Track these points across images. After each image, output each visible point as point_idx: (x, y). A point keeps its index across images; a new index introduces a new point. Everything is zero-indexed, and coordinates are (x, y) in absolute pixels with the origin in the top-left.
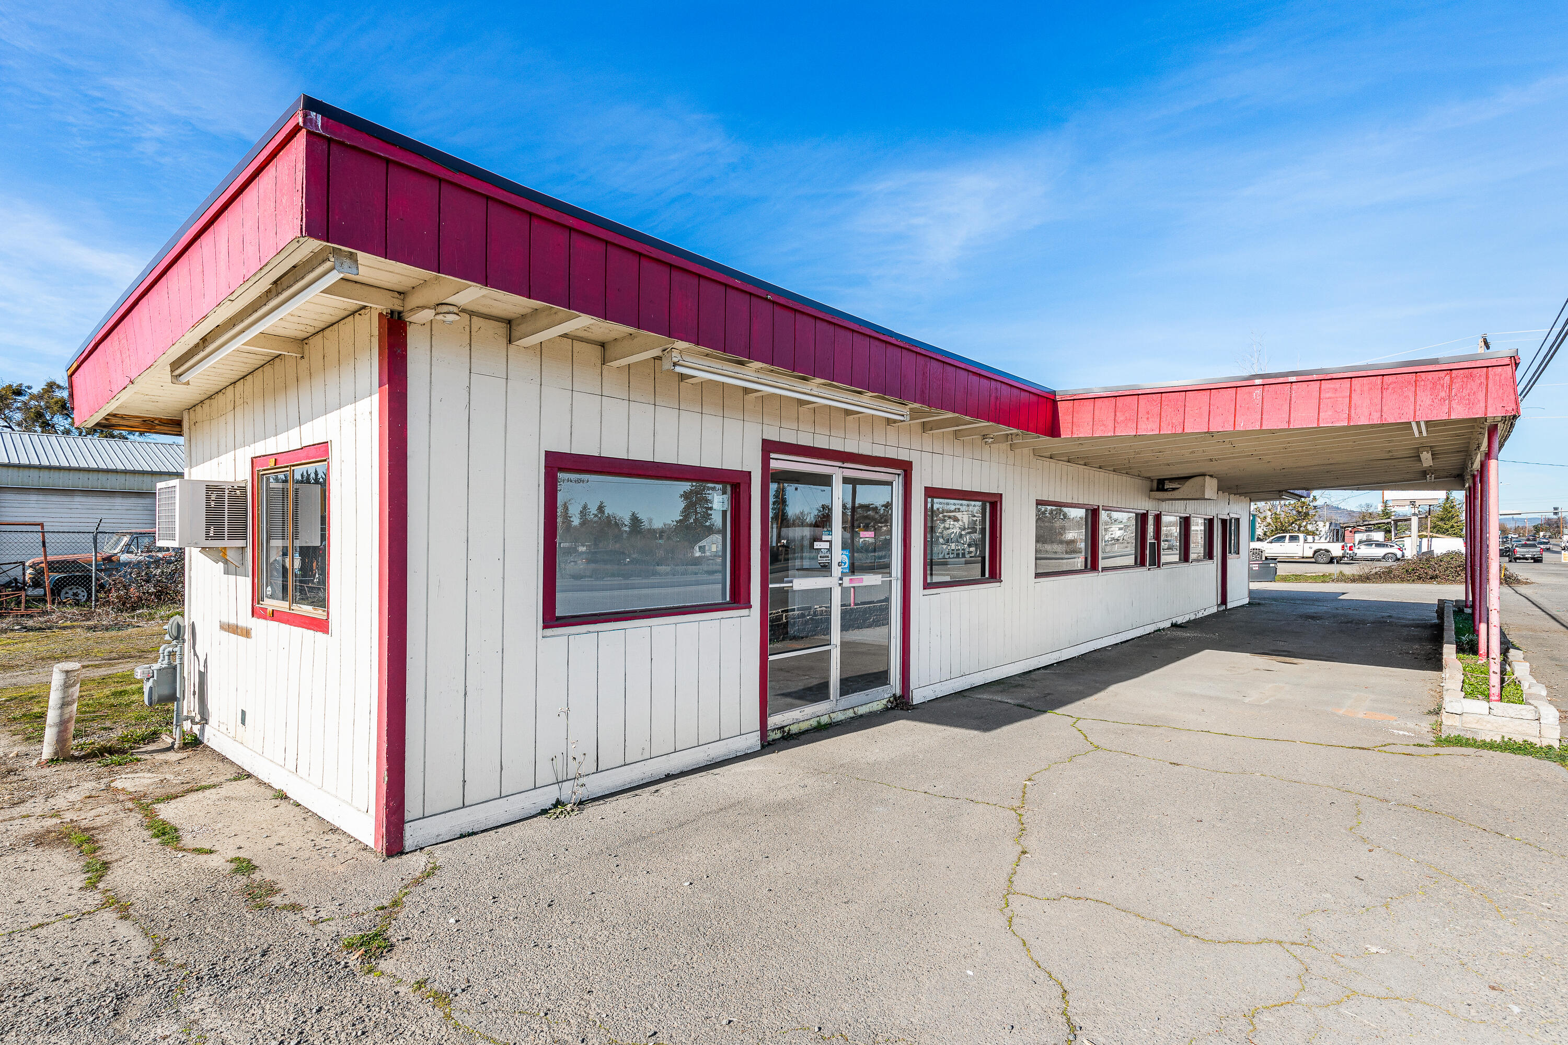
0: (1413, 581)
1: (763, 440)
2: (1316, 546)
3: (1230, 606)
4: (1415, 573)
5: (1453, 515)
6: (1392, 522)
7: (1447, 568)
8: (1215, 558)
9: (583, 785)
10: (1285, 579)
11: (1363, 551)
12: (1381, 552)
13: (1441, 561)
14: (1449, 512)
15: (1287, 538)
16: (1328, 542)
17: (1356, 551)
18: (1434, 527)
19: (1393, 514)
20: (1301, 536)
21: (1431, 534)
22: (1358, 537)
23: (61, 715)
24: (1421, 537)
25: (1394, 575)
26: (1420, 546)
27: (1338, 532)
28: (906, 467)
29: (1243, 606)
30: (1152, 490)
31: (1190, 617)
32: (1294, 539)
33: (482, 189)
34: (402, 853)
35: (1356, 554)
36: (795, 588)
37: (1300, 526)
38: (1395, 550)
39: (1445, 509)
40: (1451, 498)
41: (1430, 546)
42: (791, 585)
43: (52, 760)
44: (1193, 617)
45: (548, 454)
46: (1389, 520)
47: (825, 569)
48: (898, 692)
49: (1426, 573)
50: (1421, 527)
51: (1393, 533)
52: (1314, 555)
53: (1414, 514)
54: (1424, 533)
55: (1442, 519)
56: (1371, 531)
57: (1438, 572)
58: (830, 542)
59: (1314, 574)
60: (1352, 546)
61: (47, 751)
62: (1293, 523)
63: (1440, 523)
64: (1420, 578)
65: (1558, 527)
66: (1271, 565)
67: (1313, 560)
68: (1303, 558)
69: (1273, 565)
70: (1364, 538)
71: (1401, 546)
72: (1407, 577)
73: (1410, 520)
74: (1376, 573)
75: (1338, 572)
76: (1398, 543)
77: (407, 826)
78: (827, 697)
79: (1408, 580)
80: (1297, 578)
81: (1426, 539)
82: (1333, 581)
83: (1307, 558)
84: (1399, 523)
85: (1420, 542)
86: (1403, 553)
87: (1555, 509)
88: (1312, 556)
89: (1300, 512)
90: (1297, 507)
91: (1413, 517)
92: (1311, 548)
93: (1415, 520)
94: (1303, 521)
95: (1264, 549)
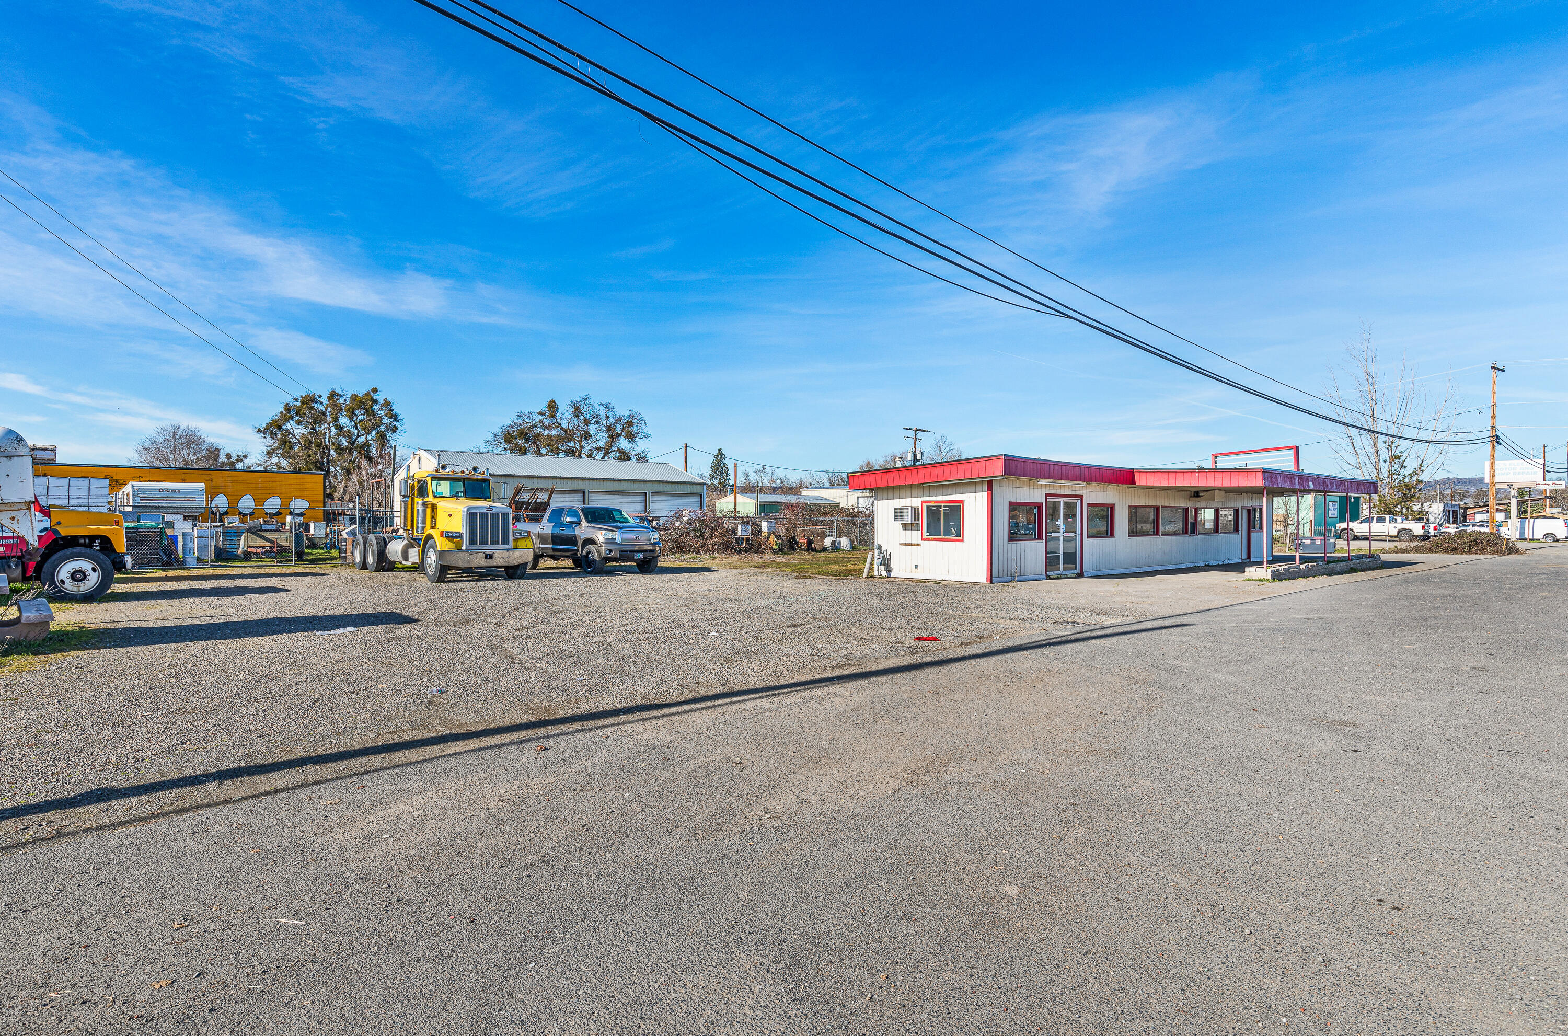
1: (1045, 495)
2: (1400, 526)
3: (1253, 560)
8: (1240, 532)
9: (1015, 578)
15: (1375, 519)
20: (1387, 517)
28: (1081, 497)
30: (1191, 497)
32: (1380, 519)
36: (1051, 535)
41: (1530, 526)
47: (1059, 530)
48: (1079, 572)
52: (1398, 534)
58: (1060, 522)
60: (1436, 526)
62: (1398, 504)
66: (1331, 540)
69: (1333, 540)
78: (1059, 569)
89: (1406, 494)
90: (1403, 489)
91: (1512, 499)
92: (1395, 528)
93: (1514, 503)
94: (1408, 503)
95: (1354, 529)
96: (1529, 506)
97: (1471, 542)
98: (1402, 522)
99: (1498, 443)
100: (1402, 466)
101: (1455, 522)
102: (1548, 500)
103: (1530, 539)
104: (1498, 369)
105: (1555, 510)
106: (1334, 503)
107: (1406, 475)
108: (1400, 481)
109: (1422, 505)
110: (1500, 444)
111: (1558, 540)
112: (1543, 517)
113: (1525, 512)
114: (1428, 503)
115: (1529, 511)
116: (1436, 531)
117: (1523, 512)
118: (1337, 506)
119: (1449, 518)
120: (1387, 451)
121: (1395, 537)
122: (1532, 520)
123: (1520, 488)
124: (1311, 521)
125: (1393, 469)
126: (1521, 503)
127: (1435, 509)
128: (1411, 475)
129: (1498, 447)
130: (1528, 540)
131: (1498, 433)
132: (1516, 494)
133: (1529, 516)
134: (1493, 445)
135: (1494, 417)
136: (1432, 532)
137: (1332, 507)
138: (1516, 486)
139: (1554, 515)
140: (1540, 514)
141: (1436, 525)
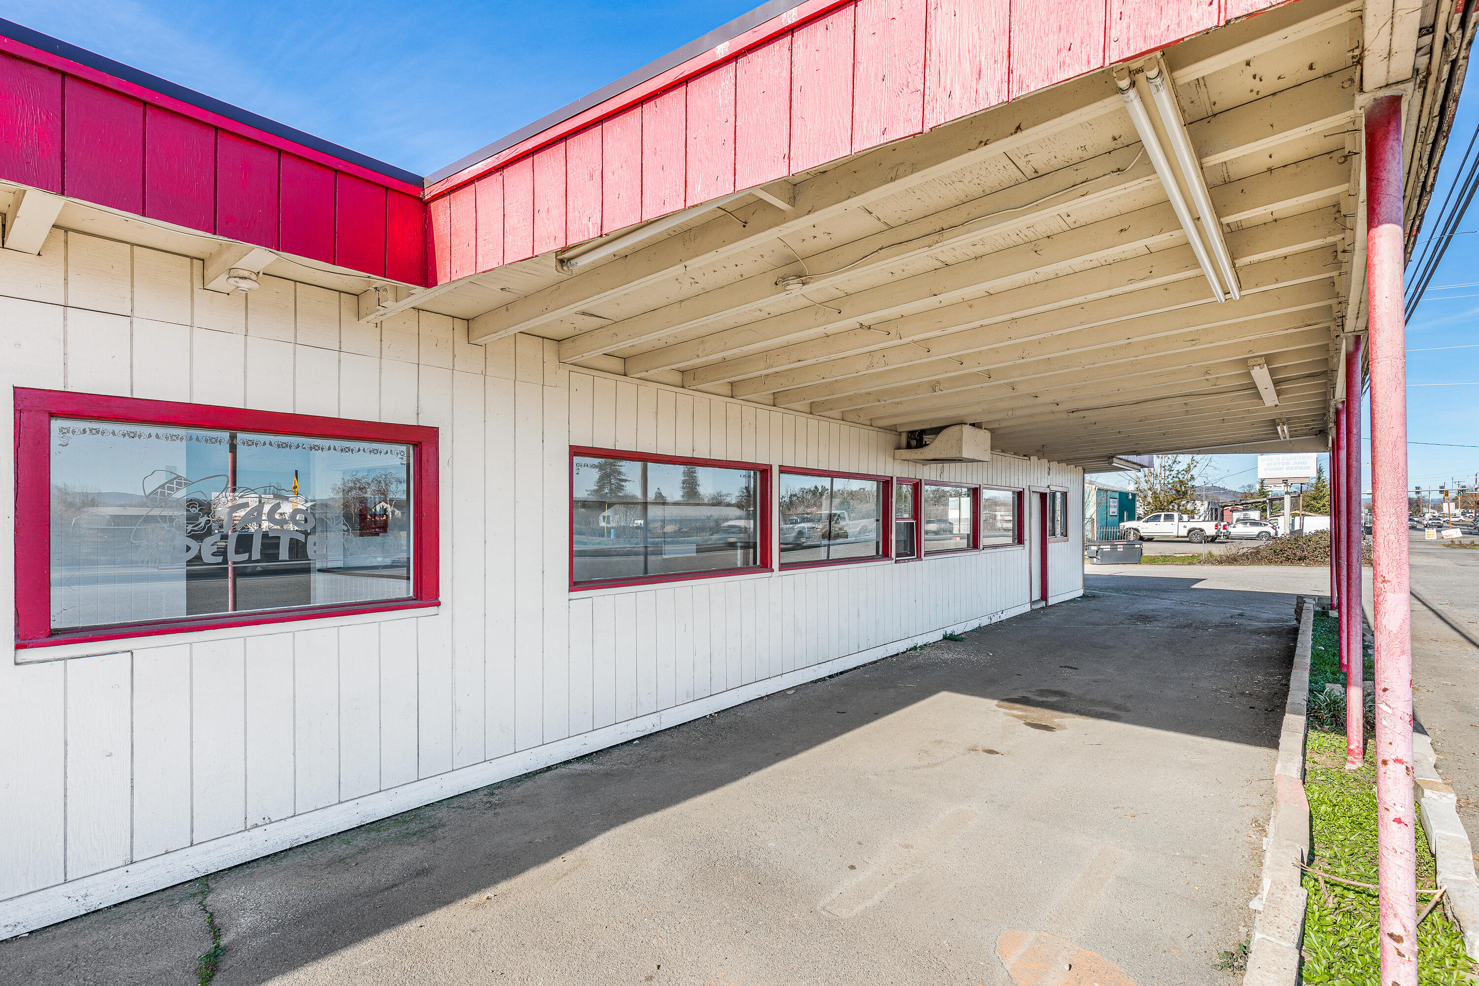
0: (1281, 562)
2: (1190, 525)
3: (1052, 601)
4: (1283, 554)
5: (1324, 494)
6: (1268, 501)
7: (1315, 548)
8: (1027, 543)
10: (1153, 561)
11: (1239, 530)
12: (1255, 530)
13: (1310, 541)
14: (1321, 492)
15: (1163, 517)
16: (1203, 521)
17: (1230, 529)
18: (1307, 506)
19: (1270, 493)
20: (1176, 515)
21: (1303, 512)
22: (1236, 515)
24: (1294, 516)
25: (1261, 556)
26: (1293, 524)
27: (1216, 510)
29: (1073, 600)
30: (898, 448)
31: (979, 622)
32: (1169, 518)
35: (1230, 533)
37: (1179, 506)
38: (1268, 529)
39: (1317, 488)
40: (1323, 478)
41: (1302, 525)
44: (985, 622)
46: (1265, 499)
49: (1294, 554)
50: (1294, 506)
51: (1268, 512)
52: (1188, 534)
53: (1287, 493)
54: (1297, 512)
55: (1314, 499)
56: (1248, 510)
57: (1306, 553)
59: (1183, 555)
60: (1226, 525)
62: (1172, 502)
63: (1312, 502)
64: (1288, 559)
65: (1418, 506)
66: (1136, 546)
67: (1187, 539)
68: (1178, 537)
69: (1139, 546)
70: (1242, 517)
71: (1275, 524)
72: (1275, 559)
73: (1283, 498)
74: (1244, 554)
75: (1206, 552)
76: (1271, 522)
79: (1276, 562)
80: (1166, 560)
81: (1299, 517)
82: (1200, 562)
83: (1181, 537)
84: (1274, 502)
85: (1293, 521)
86: (1277, 532)
87: (1417, 488)
88: (1186, 535)
89: (1179, 491)
92: (1185, 527)
93: (1288, 500)
94: (1181, 500)
95: (1140, 529)
100: (1175, 462)
106: (1114, 500)
107: (1180, 471)
108: (1174, 477)
121: (1185, 537)
124: (1093, 519)
125: (1167, 464)
128: (1185, 471)
137: (1113, 505)
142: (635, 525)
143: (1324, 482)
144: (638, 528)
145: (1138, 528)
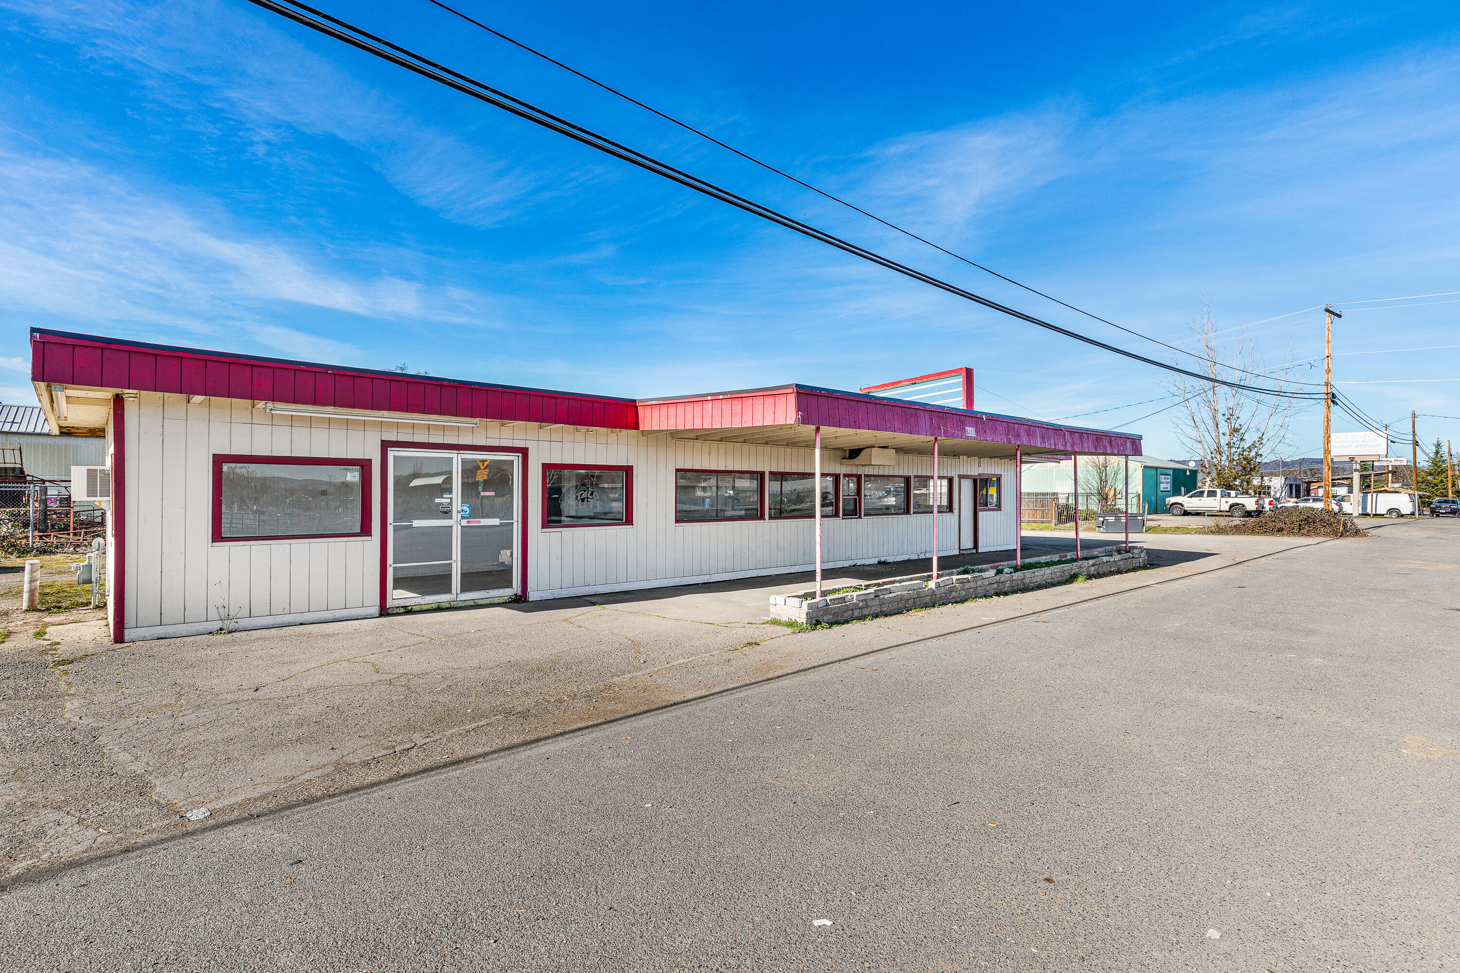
1: (382, 441)
2: (1232, 501)
3: (983, 550)
8: (956, 511)
9: (237, 622)
15: (1206, 493)
20: (1219, 491)
23: (30, 587)
24: (1364, 493)
26: (1364, 501)
28: (524, 452)
30: (844, 458)
32: (1212, 493)
33: (125, 348)
34: (122, 642)
36: (414, 526)
40: (1441, 453)
41: (1375, 501)
42: (411, 523)
43: (27, 610)
44: (914, 557)
45: (214, 455)
47: (447, 513)
48: (519, 593)
52: (1230, 508)
55: (1431, 474)
58: (451, 499)
60: (1272, 501)
61: (25, 606)
63: (1429, 478)
67: (1229, 514)
68: (1220, 511)
77: (126, 630)
78: (449, 591)
83: (1224, 511)
85: (1365, 498)
88: (1228, 510)
90: (1242, 463)
91: (1354, 473)
92: (1227, 502)
93: (1356, 476)
94: (1248, 476)
95: (1184, 503)
96: (1372, 481)
97: (1302, 521)
98: (1236, 497)
99: (1333, 402)
100: (1241, 439)
101: (1298, 496)
102: (1390, 475)
103: (1373, 515)
104: (1333, 313)
105: (1396, 485)
106: (1166, 476)
107: (1245, 448)
108: (1240, 454)
109: (1262, 479)
110: (1337, 404)
111: (1402, 516)
112: (1386, 491)
113: (1369, 486)
114: (1268, 478)
115: (1372, 486)
116: (1271, 506)
117: (1366, 487)
118: (1169, 479)
119: (1291, 493)
120: (1226, 424)
121: (1227, 512)
122: (1375, 495)
123: (1363, 462)
124: (1139, 494)
125: (1232, 442)
126: (1363, 478)
127: (1277, 483)
128: (1250, 449)
129: (1334, 408)
130: (1372, 515)
131: (1334, 391)
132: (1358, 467)
133: (1372, 490)
134: (1328, 405)
135: (1328, 371)
136: (1267, 507)
137: (1164, 481)
138: (1358, 459)
139: (1397, 490)
140: (1383, 489)
141: (1272, 499)
142: (727, 495)
143: (1442, 457)
144: (730, 497)
145: (1182, 503)
